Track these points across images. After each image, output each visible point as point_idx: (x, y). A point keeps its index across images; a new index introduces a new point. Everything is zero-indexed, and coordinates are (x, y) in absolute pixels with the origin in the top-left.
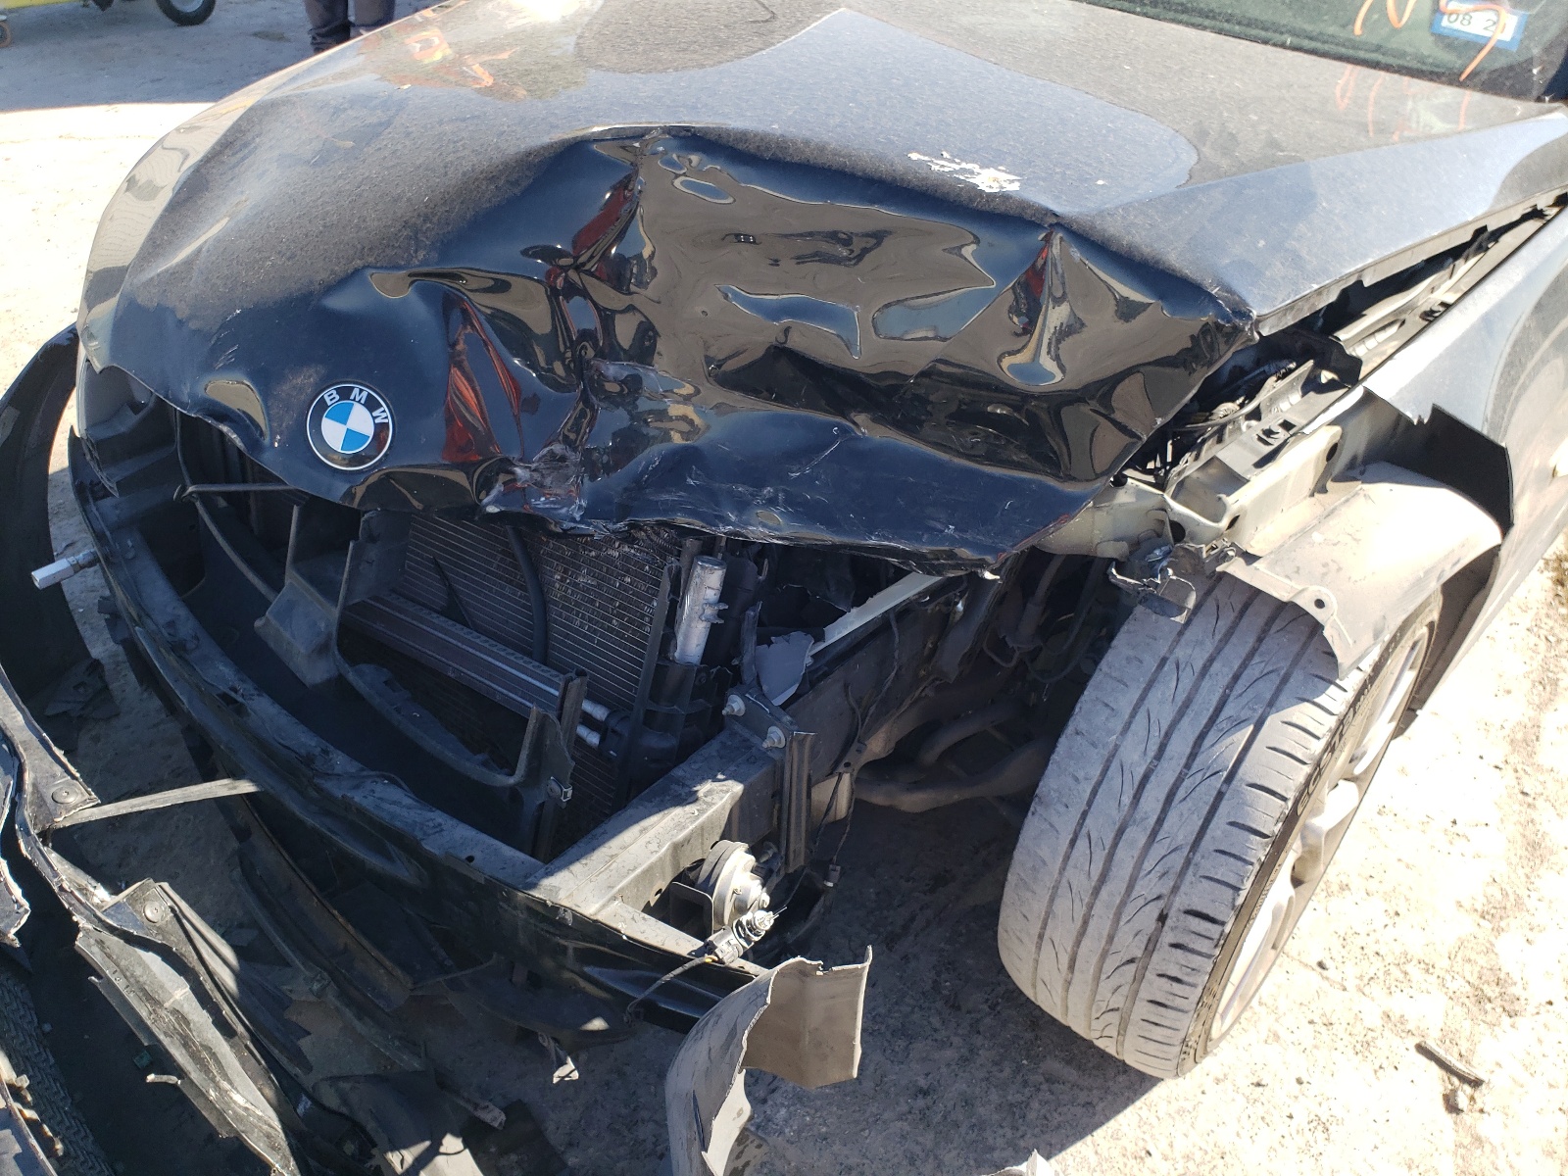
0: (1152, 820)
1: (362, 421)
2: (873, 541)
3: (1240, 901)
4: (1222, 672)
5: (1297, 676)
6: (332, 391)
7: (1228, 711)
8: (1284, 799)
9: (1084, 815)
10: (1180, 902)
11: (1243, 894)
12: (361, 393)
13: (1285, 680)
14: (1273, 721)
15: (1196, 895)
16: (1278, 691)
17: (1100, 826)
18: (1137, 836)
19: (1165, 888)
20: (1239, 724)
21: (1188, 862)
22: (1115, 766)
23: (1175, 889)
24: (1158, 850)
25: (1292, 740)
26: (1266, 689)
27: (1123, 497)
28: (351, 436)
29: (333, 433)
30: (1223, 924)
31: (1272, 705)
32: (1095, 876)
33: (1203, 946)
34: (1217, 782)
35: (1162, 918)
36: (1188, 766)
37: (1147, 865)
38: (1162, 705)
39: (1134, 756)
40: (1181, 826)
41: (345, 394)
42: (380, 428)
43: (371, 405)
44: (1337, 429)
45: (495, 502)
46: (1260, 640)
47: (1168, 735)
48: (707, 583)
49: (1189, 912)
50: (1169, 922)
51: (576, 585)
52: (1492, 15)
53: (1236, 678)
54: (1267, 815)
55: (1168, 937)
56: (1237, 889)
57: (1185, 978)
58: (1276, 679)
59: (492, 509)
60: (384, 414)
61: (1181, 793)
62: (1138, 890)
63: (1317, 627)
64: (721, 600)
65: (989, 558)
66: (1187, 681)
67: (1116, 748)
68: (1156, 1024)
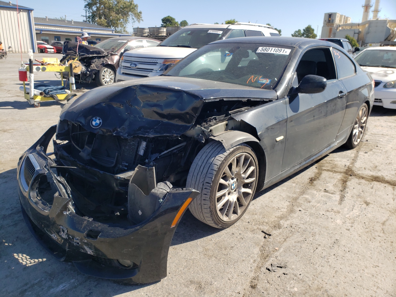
0: (201, 171)
1: (98, 122)
2: (165, 135)
3: (213, 180)
4: (212, 152)
5: (221, 151)
6: (94, 118)
7: (212, 156)
8: (218, 166)
9: (194, 173)
10: (205, 182)
11: (213, 179)
12: (98, 118)
13: (219, 152)
14: (217, 156)
15: (207, 180)
16: (218, 153)
17: (195, 174)
18: (200, 173)
19: (203, 180)
20: (213, 157)
21: (206, 175)
22: (198, 165)
23: (204, 180)
24: (202, 175)
25: (219, 158)
26: (217, 153)
27: (196, 128)
28: (96, 123)
29: (94, 123)
30: (211, 184)
31: (217, 155)
32: (195, 181)
33: (208, 188)
34: (209, 165)
35: (203, 185)
36: (206, 163)
37: (201, 177)
38: (203, 157)
39: (200, 164)
40: (205, 171)
41: (96, 118)
42: (100, 123)
43: (99, 120)
44: (227, 122)
45: (115, 134)
46: (217, 148)
47: (204, 160)
48: (144, 144)
49: (206, 183)
50: (204, 185)
51: (126, 149)
52: (266, 80)
53: (213, 152)
54: (216, 168)
55: (204, 187)
56: (212, 178)
57: (207, 194)
58: (218, 152)
59: (114, 135)
60: (101, 121)
61: (205, 167)
62: (200, 181)
63: (222, 143)
64: (146, 147)
65: (179, 135)
66: (207, 154)
67: (198, 163)
68: (205, 204)
